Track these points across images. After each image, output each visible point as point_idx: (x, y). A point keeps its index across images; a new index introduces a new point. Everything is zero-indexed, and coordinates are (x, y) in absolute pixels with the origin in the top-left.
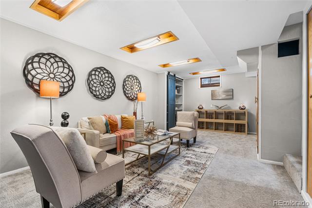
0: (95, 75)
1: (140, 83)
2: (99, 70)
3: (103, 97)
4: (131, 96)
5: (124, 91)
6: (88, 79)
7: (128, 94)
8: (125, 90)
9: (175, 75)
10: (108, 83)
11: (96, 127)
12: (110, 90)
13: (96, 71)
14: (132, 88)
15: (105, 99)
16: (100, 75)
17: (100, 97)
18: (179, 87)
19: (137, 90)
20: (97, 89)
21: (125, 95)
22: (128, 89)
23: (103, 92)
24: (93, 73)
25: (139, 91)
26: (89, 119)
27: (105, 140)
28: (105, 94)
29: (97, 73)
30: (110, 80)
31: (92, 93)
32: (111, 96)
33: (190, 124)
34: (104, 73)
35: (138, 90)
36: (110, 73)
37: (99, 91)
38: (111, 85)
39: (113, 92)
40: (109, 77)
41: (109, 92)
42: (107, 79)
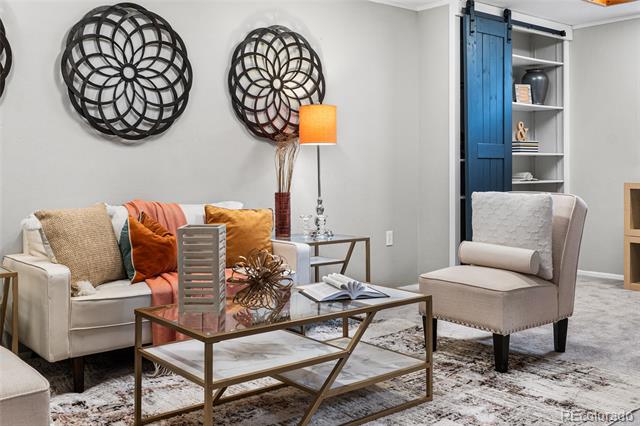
0: (97, 37)
1: (315, 62)
2: (116, 18)
3: (134, 128)
4: (270, 122)
5: (234, 99)
6: (67, 55)
7: (255, 112)
8: (239, 95)
9: (507, 13)
10: (159, 66)
11: (67, 251)
12: (167, 97)
13: (99, 22)
14: (277, 84)
15: (143, 135)
16: (120, 39)
17: (118, 127)
18: (545, 70)
19: (300, 92)
20: (107, 95)
21: (242, 117)
22: (254, 90)
23: (131, 107)
24: (90, 29)
25: (315, 96)
26: (41, 217)
27: (95, 308)
28: (142, 116)
29: (106, 30)
30: (166, 54)
31: (82, 111)
32: (169, 122)
33: (523, 255)
34: (139, 29)
35: (308, 95)
36: (167, 27)
37: (114, 102)
38: (172, 76)
39: (179, 105)
40: (160, 43)
41: (161, 107)
42: (151, 51)
